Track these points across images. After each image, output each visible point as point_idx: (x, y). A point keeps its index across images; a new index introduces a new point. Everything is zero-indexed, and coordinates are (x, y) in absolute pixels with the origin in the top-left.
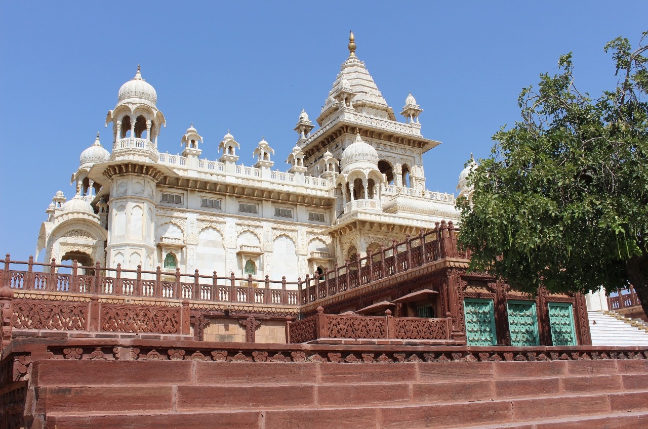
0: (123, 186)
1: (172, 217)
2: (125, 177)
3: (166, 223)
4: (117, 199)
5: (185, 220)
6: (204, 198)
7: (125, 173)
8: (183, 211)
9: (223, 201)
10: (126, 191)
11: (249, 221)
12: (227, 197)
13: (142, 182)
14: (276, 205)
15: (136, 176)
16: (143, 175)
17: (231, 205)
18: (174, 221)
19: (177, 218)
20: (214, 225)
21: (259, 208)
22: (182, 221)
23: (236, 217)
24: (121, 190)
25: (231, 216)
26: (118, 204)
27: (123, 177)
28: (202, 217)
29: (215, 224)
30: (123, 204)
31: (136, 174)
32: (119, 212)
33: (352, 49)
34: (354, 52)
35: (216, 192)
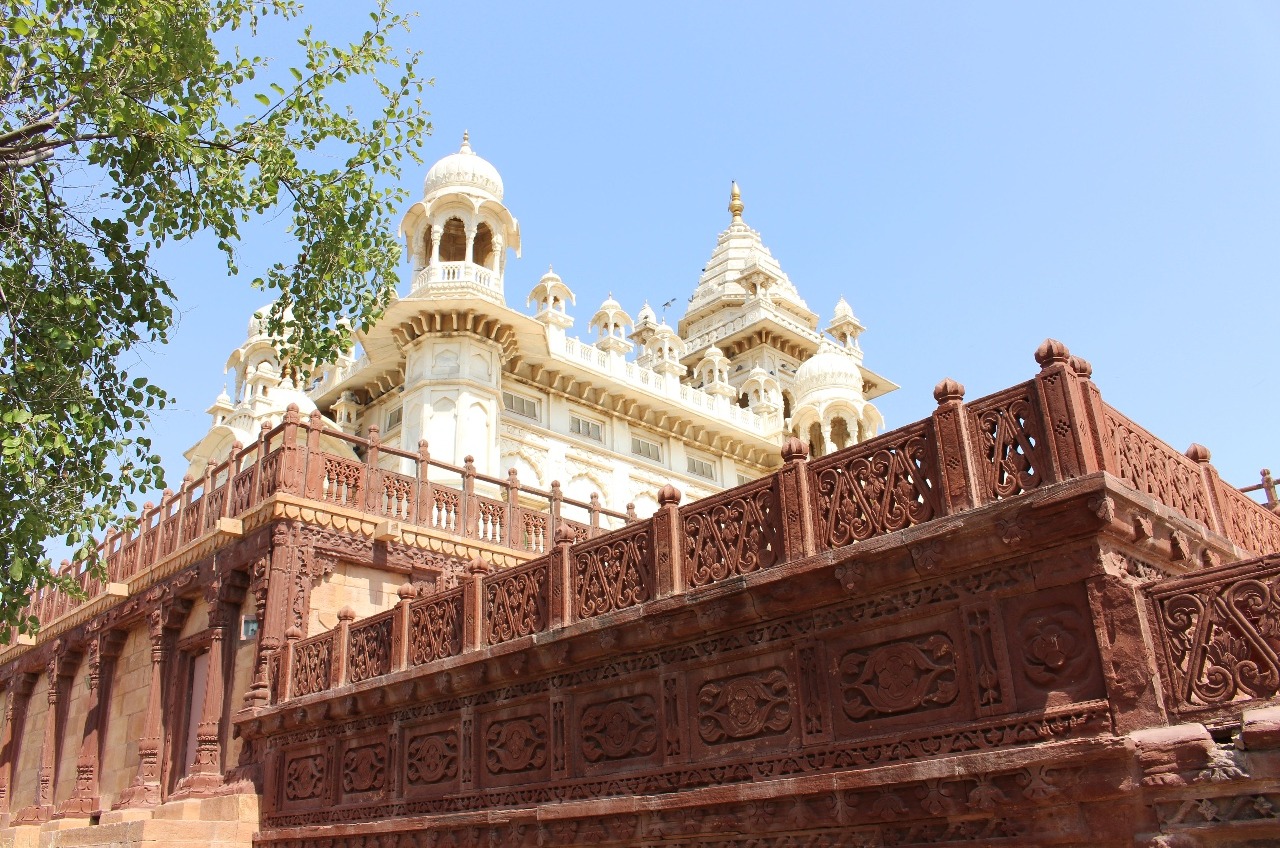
0: (448, 359)
1: (521, 443)
2: (454, 339)
3: (510, 455)
4: (435, 385)
5: (544, 453)
6: (577, 416)
7: (456, 330)
8: (542, 434)
9: (608, 427)
10: (457, 369)
11: (651, 474)
12: (615, 419)
13: (487, 355)
14: (689, 449)
15: (478, 340)
16: (490, 342)
17: (620, 436)
18: (526, 451)
19: (532, 446)
20: (593, 472)
21: (664, 452)
22: (539, 454)
23: (630, 462)
24: (444, 367)
25: (620, 459)
26: (438, 396)
27: (449, 339)
28: (574, 452)
29: (594, 470)
30: (449, 395)
31: (478, 337)
32: (438, 413)
33: (735, 211)
34: (740, 215)
35: (599, 407)
